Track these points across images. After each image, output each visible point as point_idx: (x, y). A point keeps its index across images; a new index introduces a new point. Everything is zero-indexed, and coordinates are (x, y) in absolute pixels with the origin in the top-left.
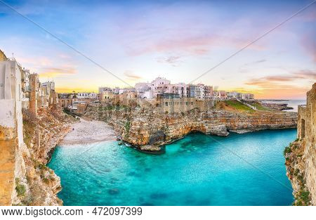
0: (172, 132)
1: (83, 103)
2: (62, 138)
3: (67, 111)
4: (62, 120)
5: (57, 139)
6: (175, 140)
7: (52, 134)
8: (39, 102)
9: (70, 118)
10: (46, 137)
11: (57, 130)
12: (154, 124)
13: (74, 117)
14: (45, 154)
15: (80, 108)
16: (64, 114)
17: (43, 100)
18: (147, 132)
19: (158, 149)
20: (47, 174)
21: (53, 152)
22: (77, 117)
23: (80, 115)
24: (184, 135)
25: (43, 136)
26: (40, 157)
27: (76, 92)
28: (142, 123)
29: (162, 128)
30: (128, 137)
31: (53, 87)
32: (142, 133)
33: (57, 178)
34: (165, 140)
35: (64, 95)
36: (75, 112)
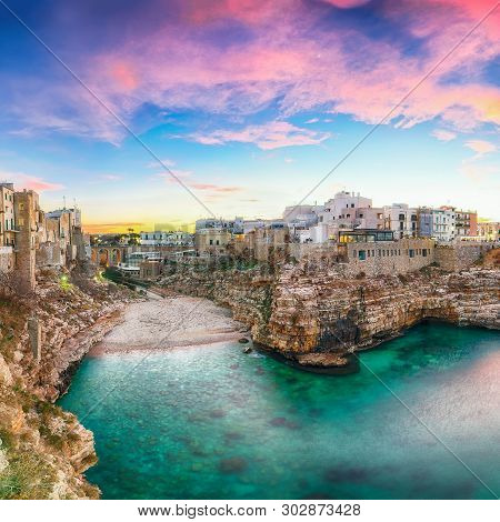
0: (375, 321)
1: (152, 256)
2: (99, 337)
3: (113, 274)
4: (99, 295)
5: (88, 341)
6: (383, 341)
7: (74, 330)
8: (41, 254)
9: (120, 289)
10: (58, 336)
11: (86, 320)
12: (331, 302)
13: (132, 288)
14: (54, 377)
15: (147, 269)
16: (106, 283)
17: (50, 250)
18: (313, 322)
19: (340, 362)
20: (57, 424)
21: (74, 373)
22: (138, 289)
23: (147, 285)
24: (403, 328)
25: (50, 334)
26: (41, 384)
27: (137, 232)
28: (301, 302)
29: (352, 313)
30: (269, 333)
31: (77, 219)
32: (302, 324)
33: (85, 434)
34: (357, 341)
35: (104, 238)
36: (133, 276)
